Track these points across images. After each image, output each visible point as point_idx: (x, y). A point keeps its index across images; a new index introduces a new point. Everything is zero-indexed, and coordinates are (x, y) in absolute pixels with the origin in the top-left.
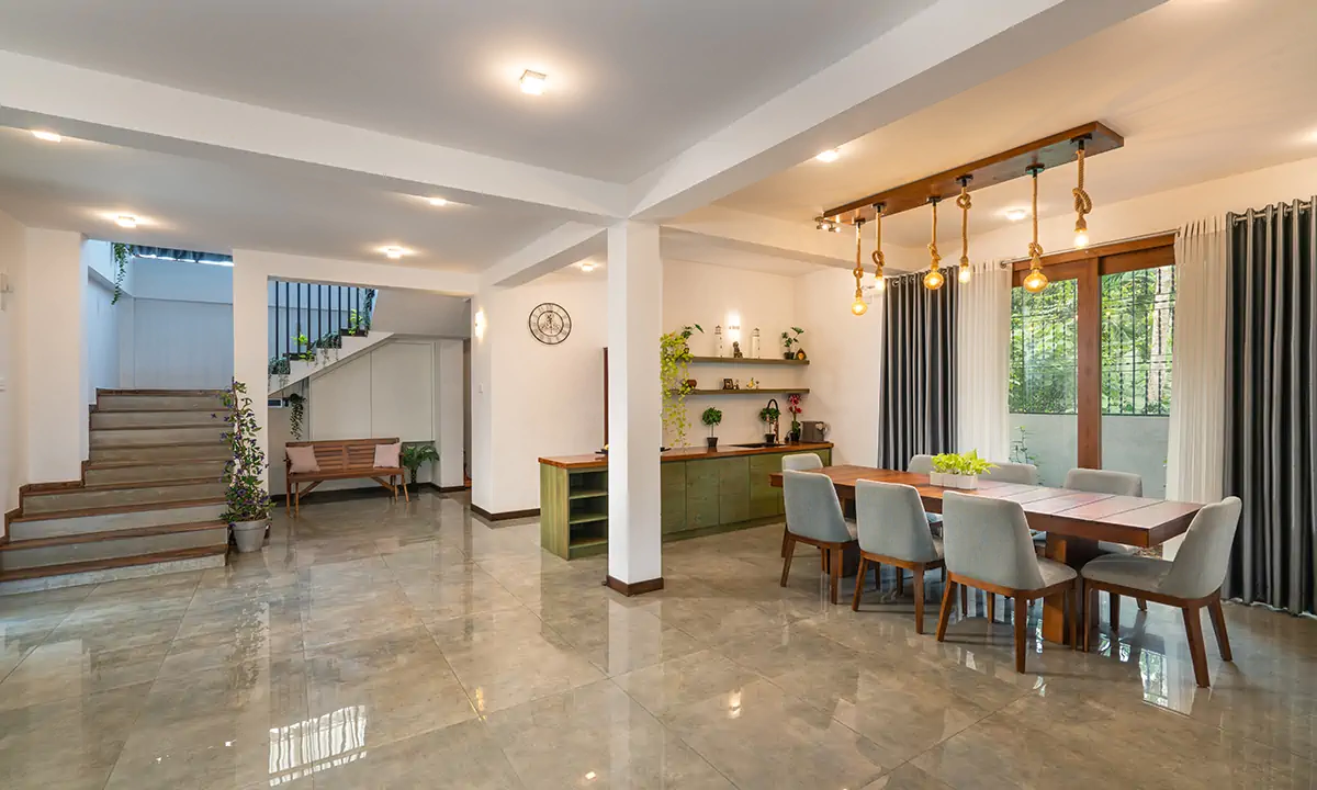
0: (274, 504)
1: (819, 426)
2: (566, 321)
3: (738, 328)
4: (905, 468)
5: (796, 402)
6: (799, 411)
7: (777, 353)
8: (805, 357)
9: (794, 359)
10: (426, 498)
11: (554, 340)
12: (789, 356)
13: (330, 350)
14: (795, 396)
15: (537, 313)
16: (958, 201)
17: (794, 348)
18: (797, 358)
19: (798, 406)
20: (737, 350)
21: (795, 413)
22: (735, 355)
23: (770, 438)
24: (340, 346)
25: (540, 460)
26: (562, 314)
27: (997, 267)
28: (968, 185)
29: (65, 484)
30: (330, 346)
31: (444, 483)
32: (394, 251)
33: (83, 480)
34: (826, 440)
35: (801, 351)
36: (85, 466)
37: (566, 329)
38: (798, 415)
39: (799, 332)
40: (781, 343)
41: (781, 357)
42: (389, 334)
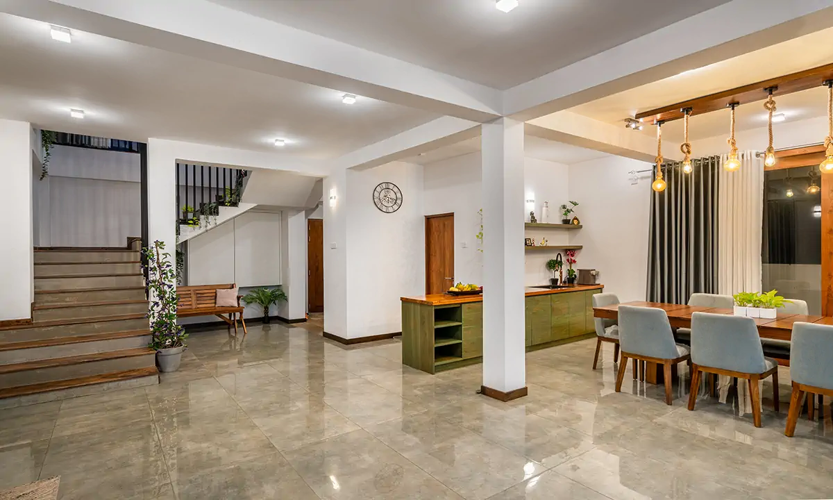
0: (187, 335)
1: (594, 273)
2: (399, 195)
3: (533, 201)
4: (686, 304)
5: (572, 255)
6: (575, 261)
7: (557, 220)
8: (579, 223)
9: (570, 225)
10: (275, 328)
11: (391, 210)
12: (566, 222)
13: (210, 217)
14: (571, 251)
15: (379, 189)
16: (765, 105)
17: (570, 217)
18: (573, 223)
19: (573, 258)
20: (533, 217)
21: (571, 263)
22: (532, 221)
23: (554, 281)
24: (218, 214)
25: (402, 299)
26: (395, 189)
27: (754, 156)
28: (773, 93)
29: (18, 321)
30: (211, 214)
31: (292, 315)
32: (280, 140)
33: (32, 317)
34: (597, 282)
35: (576, 219)
36: (34, 307)
37: (399, 202)
38: (573, 265)
39: (575, 204)
40: (560, 211)
41: (560, 223)
42: (253, 205)
